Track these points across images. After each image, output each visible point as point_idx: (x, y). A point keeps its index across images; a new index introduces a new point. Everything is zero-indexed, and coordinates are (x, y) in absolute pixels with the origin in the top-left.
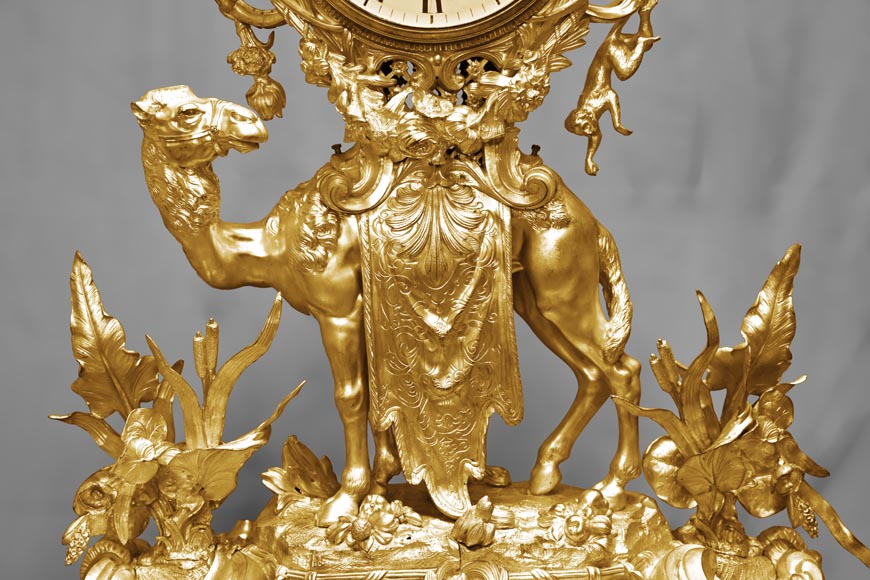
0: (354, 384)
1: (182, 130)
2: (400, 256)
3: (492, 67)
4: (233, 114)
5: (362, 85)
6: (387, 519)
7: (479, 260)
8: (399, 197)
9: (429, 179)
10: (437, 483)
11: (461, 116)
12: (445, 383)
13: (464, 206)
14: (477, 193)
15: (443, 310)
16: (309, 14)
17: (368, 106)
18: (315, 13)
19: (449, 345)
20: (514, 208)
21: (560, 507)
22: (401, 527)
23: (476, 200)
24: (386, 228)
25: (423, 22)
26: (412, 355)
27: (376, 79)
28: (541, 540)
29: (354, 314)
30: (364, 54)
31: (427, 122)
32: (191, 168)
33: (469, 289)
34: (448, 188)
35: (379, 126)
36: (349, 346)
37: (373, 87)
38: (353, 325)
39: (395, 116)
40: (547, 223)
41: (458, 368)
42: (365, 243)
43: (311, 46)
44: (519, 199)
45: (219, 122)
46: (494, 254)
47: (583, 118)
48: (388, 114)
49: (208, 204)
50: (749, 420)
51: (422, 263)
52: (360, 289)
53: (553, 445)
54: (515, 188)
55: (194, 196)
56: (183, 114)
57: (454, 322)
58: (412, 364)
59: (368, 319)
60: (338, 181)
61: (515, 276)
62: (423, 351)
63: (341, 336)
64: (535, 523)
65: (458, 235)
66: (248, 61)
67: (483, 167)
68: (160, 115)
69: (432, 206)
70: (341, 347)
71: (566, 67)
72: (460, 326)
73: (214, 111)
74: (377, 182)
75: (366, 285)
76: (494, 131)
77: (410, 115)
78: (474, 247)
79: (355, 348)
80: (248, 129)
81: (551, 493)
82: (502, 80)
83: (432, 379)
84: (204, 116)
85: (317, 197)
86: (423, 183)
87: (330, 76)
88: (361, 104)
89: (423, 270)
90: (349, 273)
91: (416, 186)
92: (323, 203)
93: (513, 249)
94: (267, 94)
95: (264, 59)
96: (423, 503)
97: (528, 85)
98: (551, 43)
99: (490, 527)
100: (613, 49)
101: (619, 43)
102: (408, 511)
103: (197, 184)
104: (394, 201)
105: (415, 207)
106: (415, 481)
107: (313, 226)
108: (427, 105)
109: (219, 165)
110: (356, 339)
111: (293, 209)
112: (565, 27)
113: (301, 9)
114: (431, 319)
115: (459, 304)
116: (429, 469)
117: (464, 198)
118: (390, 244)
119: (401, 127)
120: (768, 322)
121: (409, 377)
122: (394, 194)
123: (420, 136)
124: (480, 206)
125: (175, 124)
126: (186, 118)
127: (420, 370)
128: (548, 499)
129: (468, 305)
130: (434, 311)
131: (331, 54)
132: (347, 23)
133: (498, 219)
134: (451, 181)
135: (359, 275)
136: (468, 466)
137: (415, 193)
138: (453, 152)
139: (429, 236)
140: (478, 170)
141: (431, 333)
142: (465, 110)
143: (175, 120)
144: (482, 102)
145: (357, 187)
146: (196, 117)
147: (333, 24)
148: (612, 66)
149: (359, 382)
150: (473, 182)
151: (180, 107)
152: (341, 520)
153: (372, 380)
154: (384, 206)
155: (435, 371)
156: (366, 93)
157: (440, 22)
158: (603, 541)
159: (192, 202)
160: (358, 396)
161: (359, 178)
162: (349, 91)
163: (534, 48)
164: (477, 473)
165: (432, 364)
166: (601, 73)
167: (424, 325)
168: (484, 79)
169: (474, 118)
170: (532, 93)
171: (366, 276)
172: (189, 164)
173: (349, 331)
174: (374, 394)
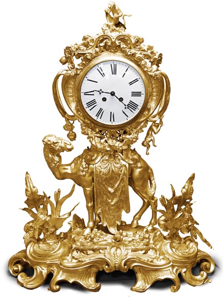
0: (91, 203)
1: (54, 146)
3: (125, 133)
4: (66, 143)
5: (95, 136)
6: (98, 234)
8: (102, 161)
9: (110, 156)
10: (109, 226)
11: (118, 144)
12: (113, 203)
13: (118, 163)
14: (121, 160)
16: (83, 120)
17: (97, 141)
18: (85, 119)
19: (114, 195)
21: (138, 232)
22: (101, 236)
25: (110, 124)
26: (105, 197)
27: (98, 135)
28: (133, 240)
30: (96, 128)
31: (110, 146)
32: (56, 155)
33: (118, 182)
35: (99, 146)
37: (98, 137)
38: (91, 190)
39: (103, 144)
43: (84, 128)
45: (63, 145)
48: (101, 144)
50: (182, 213)
51: (108, 176)
53: (137, 217)
56: (54, 143)
58: (105, 199)
60: (89, 157)
62: (107, 196)
63: (88, 192)
64: (132, 236)
67: (122, 154)
68: (49, 143)
71: (142, 132)
73: (62, 142)
75: (95, 181)
76: (125, 147)
77: (106, 144)
78: (120, 173)
79: (91, 195)
80: (69, 147)
82: (128, 136)
83: (109, 202)
85: (84, 160)
87: (88, 134)
88: (95, 141)
91: (107, 158)
94: (72, 135)
95: (72, 128)
97: (134, 138)
98: (139, 128)
99: (122, 237)
100: (153, 127)
101: (155, 126)
102: (103, 232)
103: (57, 159)
106: (105, 225)
107: (83, 167)
108: (110, 142)
109: (61, 154)
110: (92, 193)
111: (78, 162)
112: (142, 124)
113: (82, 118)
114: (110, 189)
115: (116, 185)
118: (100, 172)
119: (104, 146)
120: (187, 190)
123: (109, 149)
125: (52, 145)
127: (106, 200)
128: (135, 229)
129: (118, 186)
130: (110, 187)
131: (88, 129)
132: (92, 122)
134: (115, 157)
135: (93, 178)
136: (117, 222)
137: (107, 160)
138: (115, 151)
140: (121, 155)
141: (109, 192)
142: (119, 143)
144: (123, 141)
145: (93, 158)
146: (58, 144)
147: (89, 122)
148: (153, 130)
149: (92, 203)
150: (120, 158)
151: (54, 141)
154: (99, 163)
155: (110, 201)
156: (96, 138)
157: (114, 124)
158: (148, 240)
159: (56, 162)
161: (94, 156)
162: (92, 138)
163: (135, 128)
164: (119, 224)
165: (109, 199)
166: (150, 132)
168: (124, 136)
169: (121, 144)
170: (134, 140)
171: (95, 179)
173: (90, 191)
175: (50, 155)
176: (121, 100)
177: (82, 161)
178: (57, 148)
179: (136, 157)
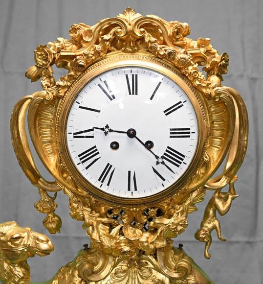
1: (13, 246)
3: (160, 213)
4: (38, 239)
5: (98, 223)
8: (115, 274)
9: (131, 263)
11: (145, 237)
13: (147, 278)
14: (154, 271)
16: (74, 189)
17: (101, 232)
18: (77, 188)
20: (171, 279)
23: (153, 274)
25: (128, 195)
27: (105, 220)
30: (100, 206)
31: (129, 242)
32: (17, 263)
34: (139, 269)
35: (107, 242)
37: (104, 224)
39: (115, 238)
43: (75, 205)
45: (31, 243)
47: (203, 234)
48: (111, 237)
49: (25, 281)
54: (171, 269)
55: (18, 277)
56: (13, 239)
60: (87, 266)
66: (44, 208)
67: (156, 258)
68: (3, 239)
69: (132, 278)
71: (195, 211)
73: (29, 237)
76: (160, 244)
77: (122, 238)
80: (44, 246)
82: (166, 221)
84: (24, 239)
85: (76, 273)
86: (127, 266)
87: (84, 219)
88: (98, 232)
91: (125, 268)
92: (79, 276)
94: (53, 222)
95: (52, 206)
97: (178, 224)
98: (188, 202)
100: (217, 200)
101: (220, 198)
103: (19, 271)
105: (124, 279)
108: (130, 233)
111: (64, 277)
112: (194, 194)
113: (70, 186)
117: (148, 274)
119: (117, 243)
122: (113, 272)
123: (127, 249)
124: (155, 277)
125: (9, 244)
126: (15, 241)
131: (84, 208)
132: (90, 193)
134: (141, 265)
137: (124, 271)
138: (142, 253)
140: (154, 260)
142: (147, 235)
143: (10, 241)
144: (156, 230)
145: (96, 268)
146: (20, 240)
147: (85, 193)
148: (216, 208)
150: (151, 266)
151: (12, 236)
154: (109, 277)
156: (101, 226)
157: (136, 195)
159: (17, 280)
161: (97, 263)
162: (92, 225)
163: (180, 204)
166: (211, 212)
168: (157, 221)
169: (153, 238)
170: (180, 228)
172: (16, 262)
175: (6, 265)
176: (149, 145)
177: (73, 275)
178: (20, 248)
179: (184, 263)
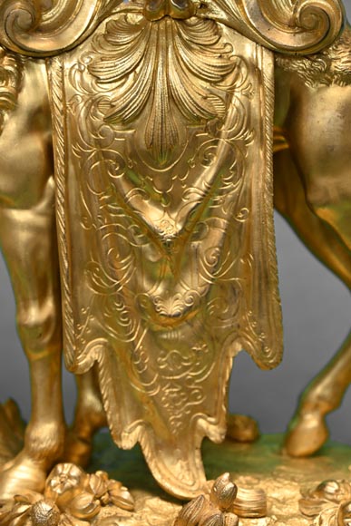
2: (108, 120)
7: (224, 129)
15: (171, 202)
20: (278, 52)
23: (224, 40)
24: (88, 79)
29: (43, 205)
34: (182, 20)
36: (35, 251)
40: (326, 77)
41: (190, 287)
42: (57, 101)
44: (286, 39)
46: (248, 121)
52: (50, 169)
54: (280, 23)
57: (186, 220)
59: (61, 213)
61: (276, 157)
65: (193, 91)
69: (157, 46)
70: (23, 252)
72: (195, 225)
74: (77, 10)
81: (316, 454)
86: (144, 13)
89: (143, 144)
90: (35, 144)
93: (275, 115)
96: (137, 476)
104: (100, 39)
105: (132, 48)
116: (148, 426)
117: (206, 36)
121: (120, 298)
122: (102, 29)
124: (228, 48)
133: (254, 69)
139: (152, 91)
152: (19, 500)
153: (67, 301)
160: (47, 322)
167: (143, 224)
174: (68, 321)
